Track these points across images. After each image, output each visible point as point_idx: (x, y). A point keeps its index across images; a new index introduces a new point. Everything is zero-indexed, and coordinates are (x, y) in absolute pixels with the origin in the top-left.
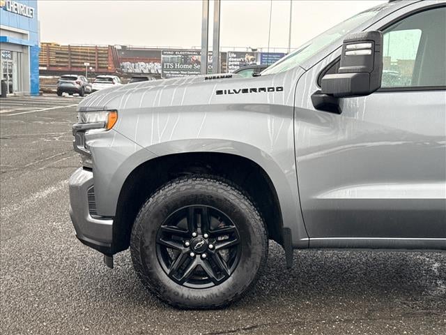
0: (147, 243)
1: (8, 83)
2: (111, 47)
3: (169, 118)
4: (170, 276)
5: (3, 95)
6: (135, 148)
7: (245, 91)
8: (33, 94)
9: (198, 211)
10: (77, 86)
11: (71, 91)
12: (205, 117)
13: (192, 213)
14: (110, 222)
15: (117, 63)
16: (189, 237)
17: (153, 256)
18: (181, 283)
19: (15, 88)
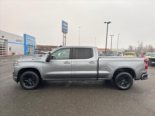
0: (22, 80)
1: (29, 52)
2: (49, 46)
3: (25, 63)
4: (25, 85)
5: (28, 54)
6: (20, 67)
7: (36, 59)
8: (34, 54)
9: (29, 76)
10: (42, 52)
11: (41, 53)
12: (30, 63)
13: (28, 76)
14: (16, 77)
15: (50, 48)
16: (28, 79)
17: (23, 82)
18: (27, 86)
19: (31, 53)
